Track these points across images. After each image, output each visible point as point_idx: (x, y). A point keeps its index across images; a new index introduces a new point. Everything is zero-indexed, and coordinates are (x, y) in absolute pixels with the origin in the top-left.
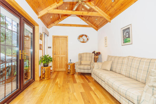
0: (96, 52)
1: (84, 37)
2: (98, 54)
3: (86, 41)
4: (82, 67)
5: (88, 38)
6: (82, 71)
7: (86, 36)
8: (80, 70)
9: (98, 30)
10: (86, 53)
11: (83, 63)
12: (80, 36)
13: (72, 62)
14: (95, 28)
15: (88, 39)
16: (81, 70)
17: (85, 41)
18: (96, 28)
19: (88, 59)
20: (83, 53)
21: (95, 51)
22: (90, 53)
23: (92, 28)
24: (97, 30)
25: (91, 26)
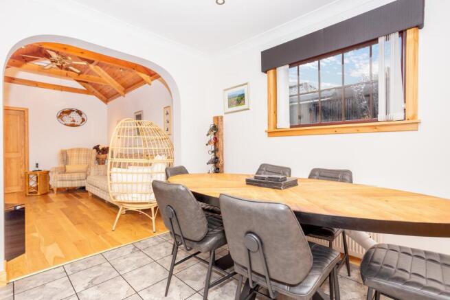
0: (100, 148)
1: (74, 115)
2: (105, 151)
3: (78, 123)
4: (66, 176)
5: (85, 118)
6: (68, 184)
7: (80, 113)
8: (61, 182)
9: (108, 103)
10: (79, 150)
11: (69, 168)
12: (63, 112)
14: (101, 99)
15: (83, 120)
16: (65, 182)
17: (76, 123)
18: (104, 97)
19: (82, 160)
20: (71, 150)
21: (98, 146)
22: (87, 150)
23: (95, 97)
24: (106, 102)
25: (93, 93)
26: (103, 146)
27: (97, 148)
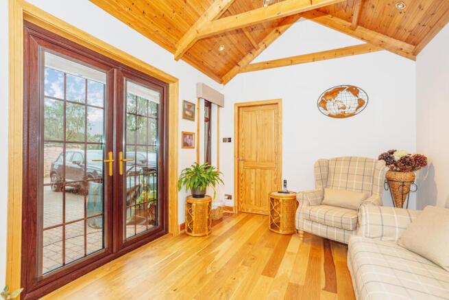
0: (397, 157)
3: (352, 110)
5: (365, 98)
6: (321, 231)
7: (354, 90)
9: (419, 57)
10: (350, 160)
11: (330, 196)
12: (327, 94)
13: (289, 188)
14: (399, 51)
15: (361, 103)
16: (315, 225)
17: (347, 111)
18: (407, 46)
19: (355, 182)
20: (336, 160)
21: (392, 153)
22: (366, 161)
23: (385, 51)
24: (413, 55)
25: (382, 45)
26: (404, 154)
27: (387, 158)
